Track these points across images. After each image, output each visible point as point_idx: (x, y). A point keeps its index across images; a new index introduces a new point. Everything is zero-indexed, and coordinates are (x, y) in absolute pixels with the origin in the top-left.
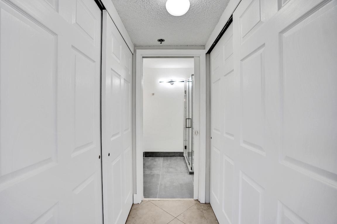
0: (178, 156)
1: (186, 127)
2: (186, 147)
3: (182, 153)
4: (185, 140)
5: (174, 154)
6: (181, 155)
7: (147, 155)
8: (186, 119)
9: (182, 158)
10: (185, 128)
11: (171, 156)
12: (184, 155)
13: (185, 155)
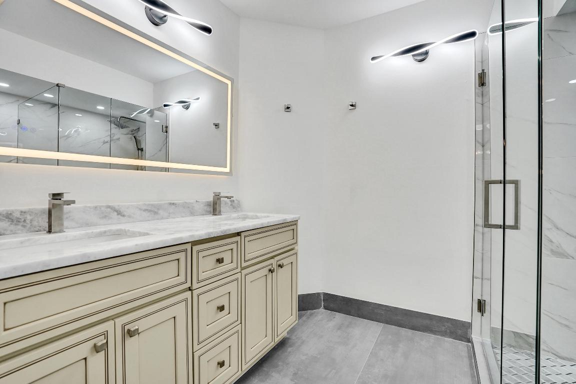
0: (444, 334)
1: (487, 225)
2: (481, 306)
3: (467, 326)
4: (478, 274)
5: (427, 322)
6: (460, 332)
7: (332, 305)
8: (488, 183)
9: (462, 346)
10: (480, 229)
11: (414, 328)
12: (475, 336)
13: (481, 336)
